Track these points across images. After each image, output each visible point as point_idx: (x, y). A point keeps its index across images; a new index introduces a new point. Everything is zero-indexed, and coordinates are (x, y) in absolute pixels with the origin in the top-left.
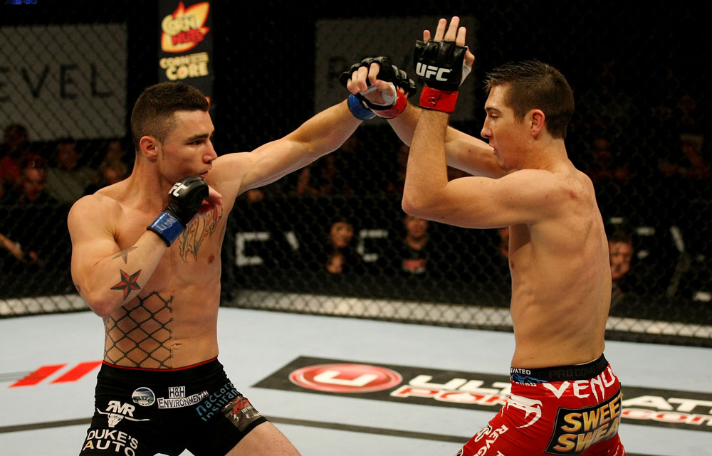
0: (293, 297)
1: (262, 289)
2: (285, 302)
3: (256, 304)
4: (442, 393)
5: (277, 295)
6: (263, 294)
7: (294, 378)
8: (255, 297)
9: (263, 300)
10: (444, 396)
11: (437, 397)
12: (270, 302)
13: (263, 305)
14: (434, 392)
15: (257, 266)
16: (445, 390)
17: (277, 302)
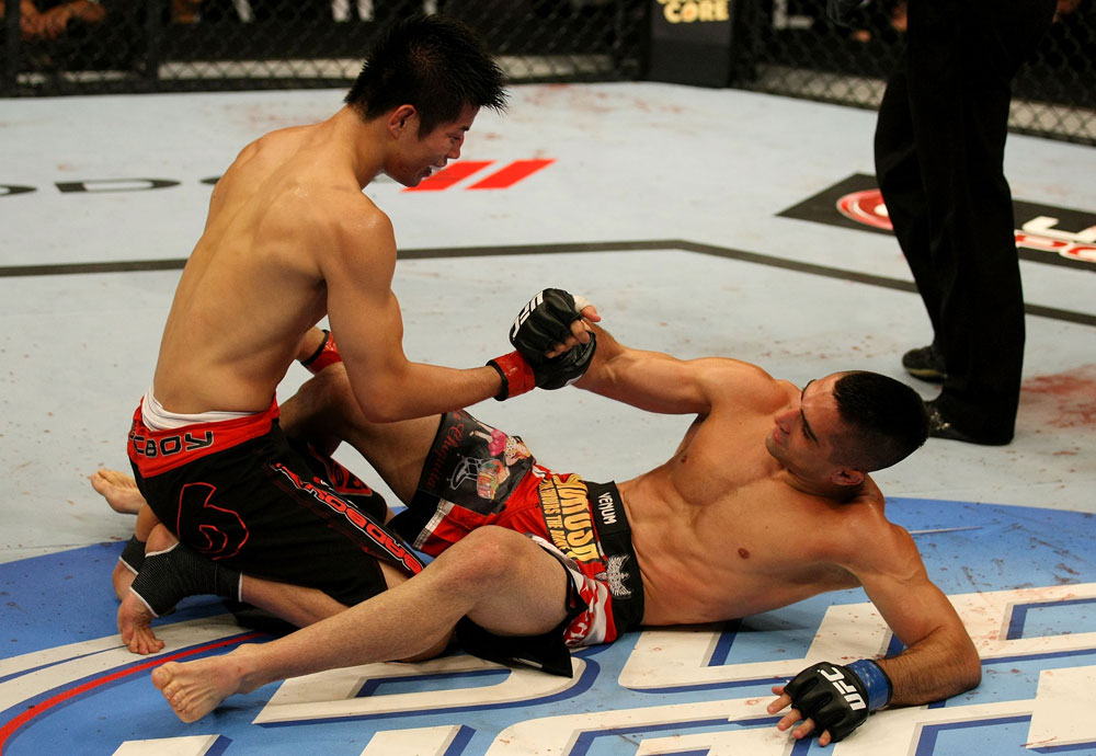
0: (853, 82)
1: (806, 66)
2: (839, 89)
3: (794, 89)
4: (1071, 246)
5: (828, 77)
6: (806, 74)
7: (845, 207)
8: (794, 78)
9: (806, 83)
10: (1074, 251)
11: (1064, 252)
12: (817, 88)
13: (805, 91)
14: (1059, 244)
15: (800, 31)
16: (1076, 242)
17: (828, 88)
